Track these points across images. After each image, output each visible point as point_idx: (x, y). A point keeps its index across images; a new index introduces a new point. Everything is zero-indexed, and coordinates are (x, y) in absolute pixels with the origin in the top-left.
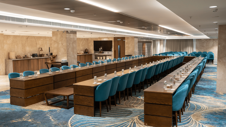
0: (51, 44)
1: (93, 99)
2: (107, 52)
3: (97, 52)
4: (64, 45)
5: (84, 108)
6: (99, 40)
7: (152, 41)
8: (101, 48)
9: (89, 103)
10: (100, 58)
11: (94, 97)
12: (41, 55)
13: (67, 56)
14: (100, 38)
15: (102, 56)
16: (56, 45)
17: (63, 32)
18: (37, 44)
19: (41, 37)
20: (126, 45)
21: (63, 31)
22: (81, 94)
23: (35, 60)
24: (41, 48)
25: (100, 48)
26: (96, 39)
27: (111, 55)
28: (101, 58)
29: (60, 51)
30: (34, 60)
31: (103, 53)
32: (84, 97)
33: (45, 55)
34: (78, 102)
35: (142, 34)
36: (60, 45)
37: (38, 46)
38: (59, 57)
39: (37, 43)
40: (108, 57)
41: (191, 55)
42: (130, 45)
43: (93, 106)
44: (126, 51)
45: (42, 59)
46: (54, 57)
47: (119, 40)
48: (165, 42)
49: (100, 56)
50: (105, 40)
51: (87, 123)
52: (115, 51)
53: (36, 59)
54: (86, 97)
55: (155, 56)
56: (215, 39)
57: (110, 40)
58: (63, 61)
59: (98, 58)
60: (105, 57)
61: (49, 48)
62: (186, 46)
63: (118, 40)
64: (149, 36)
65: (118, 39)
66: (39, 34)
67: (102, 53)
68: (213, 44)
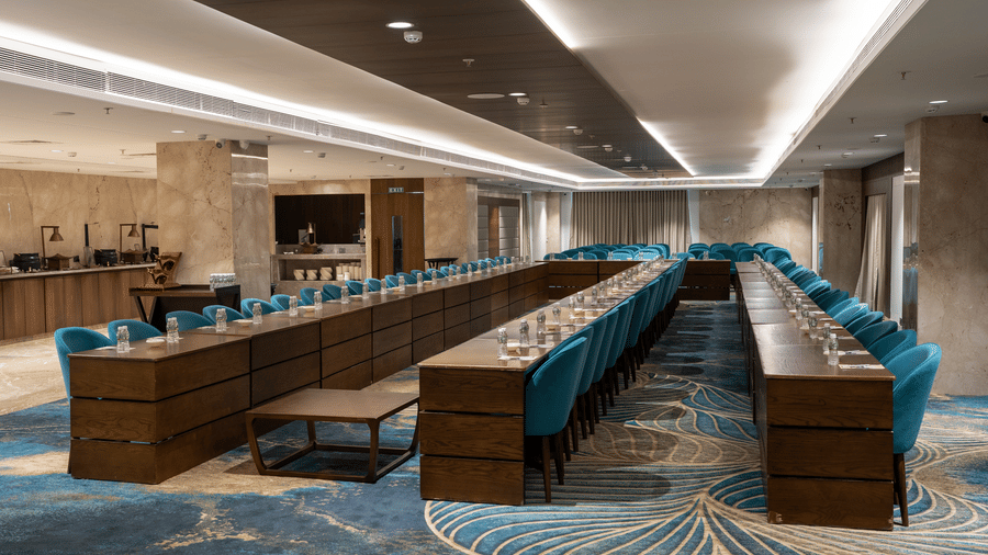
0: (93, 210)
1: (520, 427)
2: (336, 247)
3: (288, 246)
4: (218, 204)
5: (475, 470)
6: (301, 192)
7: (520, 198)
8: (311, 231)
9: (499, 443)
10: (305, 275)
11: (524, 415)
12: (56, 262)
13: (232, 256)
14: (304, 183)
15: (317, 265)
16: (177, 207)
17: (219, 145)
18: (31, 209)
19: (50, 173)
20: (429, 216)
21: (216, 141)
22: (457, 407)
23: (31, 282)
24: (56, 228)
25: (307, 228)
26: (285, 186)
27: (359, 261)
28: (312, 274)
29: (196, 237)
30: (26, 282)
31: (319, 251)
32: (472, 420)
33: (72, 263)
34: (442, 444)
35: (502, 166)
36: (200, 206)
37: (38, 220)
38: (191, 261)
39: (34, 204)
40: (345, 267)
41: (710, 256)
42: (445, 215)
43: (521, 458)
44: (428, 243)
45: (60, 280)
46: (170, 265)
47: (394, 193)
48: (569, 205)
49: (305, 265)
50: (329, 190)
51: (519, 531)
52: (376, 243)
53: (36, 282)
54: (484, 419)
55: (554, 260)
56: (776, 190)
57: (356, 190)
58: (216, 280)
59: (299, 274)
60: (330, 269)
61: (86, 226)
62: (659, 221)
63: (390, 190)
64: (524, 172)
65: (393, 186)
66: (74, 155)
67: (312, 250)
68: (769, 209)
